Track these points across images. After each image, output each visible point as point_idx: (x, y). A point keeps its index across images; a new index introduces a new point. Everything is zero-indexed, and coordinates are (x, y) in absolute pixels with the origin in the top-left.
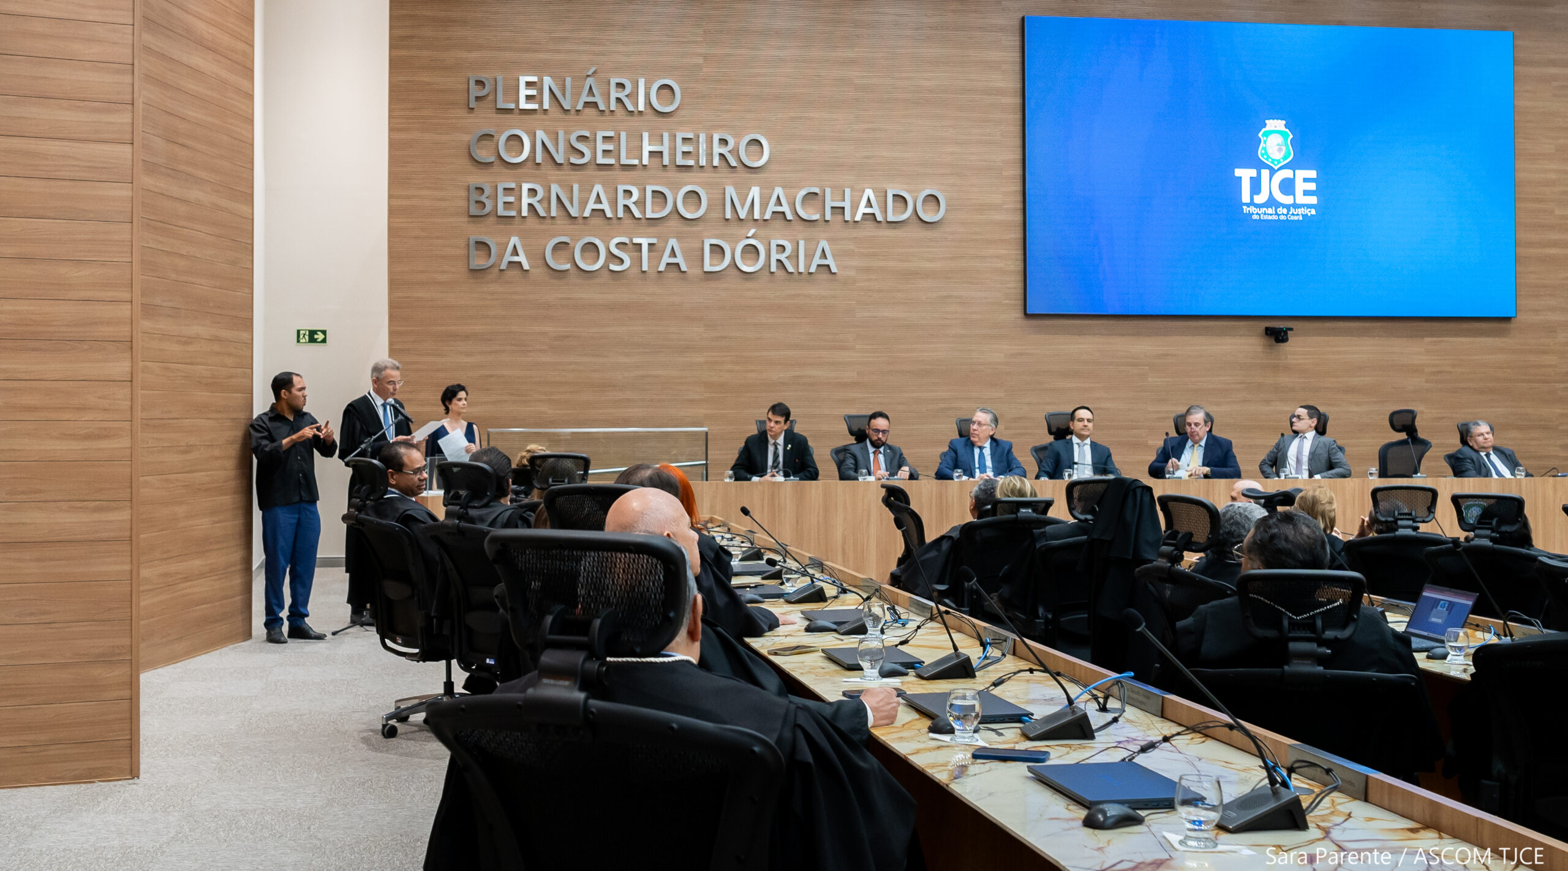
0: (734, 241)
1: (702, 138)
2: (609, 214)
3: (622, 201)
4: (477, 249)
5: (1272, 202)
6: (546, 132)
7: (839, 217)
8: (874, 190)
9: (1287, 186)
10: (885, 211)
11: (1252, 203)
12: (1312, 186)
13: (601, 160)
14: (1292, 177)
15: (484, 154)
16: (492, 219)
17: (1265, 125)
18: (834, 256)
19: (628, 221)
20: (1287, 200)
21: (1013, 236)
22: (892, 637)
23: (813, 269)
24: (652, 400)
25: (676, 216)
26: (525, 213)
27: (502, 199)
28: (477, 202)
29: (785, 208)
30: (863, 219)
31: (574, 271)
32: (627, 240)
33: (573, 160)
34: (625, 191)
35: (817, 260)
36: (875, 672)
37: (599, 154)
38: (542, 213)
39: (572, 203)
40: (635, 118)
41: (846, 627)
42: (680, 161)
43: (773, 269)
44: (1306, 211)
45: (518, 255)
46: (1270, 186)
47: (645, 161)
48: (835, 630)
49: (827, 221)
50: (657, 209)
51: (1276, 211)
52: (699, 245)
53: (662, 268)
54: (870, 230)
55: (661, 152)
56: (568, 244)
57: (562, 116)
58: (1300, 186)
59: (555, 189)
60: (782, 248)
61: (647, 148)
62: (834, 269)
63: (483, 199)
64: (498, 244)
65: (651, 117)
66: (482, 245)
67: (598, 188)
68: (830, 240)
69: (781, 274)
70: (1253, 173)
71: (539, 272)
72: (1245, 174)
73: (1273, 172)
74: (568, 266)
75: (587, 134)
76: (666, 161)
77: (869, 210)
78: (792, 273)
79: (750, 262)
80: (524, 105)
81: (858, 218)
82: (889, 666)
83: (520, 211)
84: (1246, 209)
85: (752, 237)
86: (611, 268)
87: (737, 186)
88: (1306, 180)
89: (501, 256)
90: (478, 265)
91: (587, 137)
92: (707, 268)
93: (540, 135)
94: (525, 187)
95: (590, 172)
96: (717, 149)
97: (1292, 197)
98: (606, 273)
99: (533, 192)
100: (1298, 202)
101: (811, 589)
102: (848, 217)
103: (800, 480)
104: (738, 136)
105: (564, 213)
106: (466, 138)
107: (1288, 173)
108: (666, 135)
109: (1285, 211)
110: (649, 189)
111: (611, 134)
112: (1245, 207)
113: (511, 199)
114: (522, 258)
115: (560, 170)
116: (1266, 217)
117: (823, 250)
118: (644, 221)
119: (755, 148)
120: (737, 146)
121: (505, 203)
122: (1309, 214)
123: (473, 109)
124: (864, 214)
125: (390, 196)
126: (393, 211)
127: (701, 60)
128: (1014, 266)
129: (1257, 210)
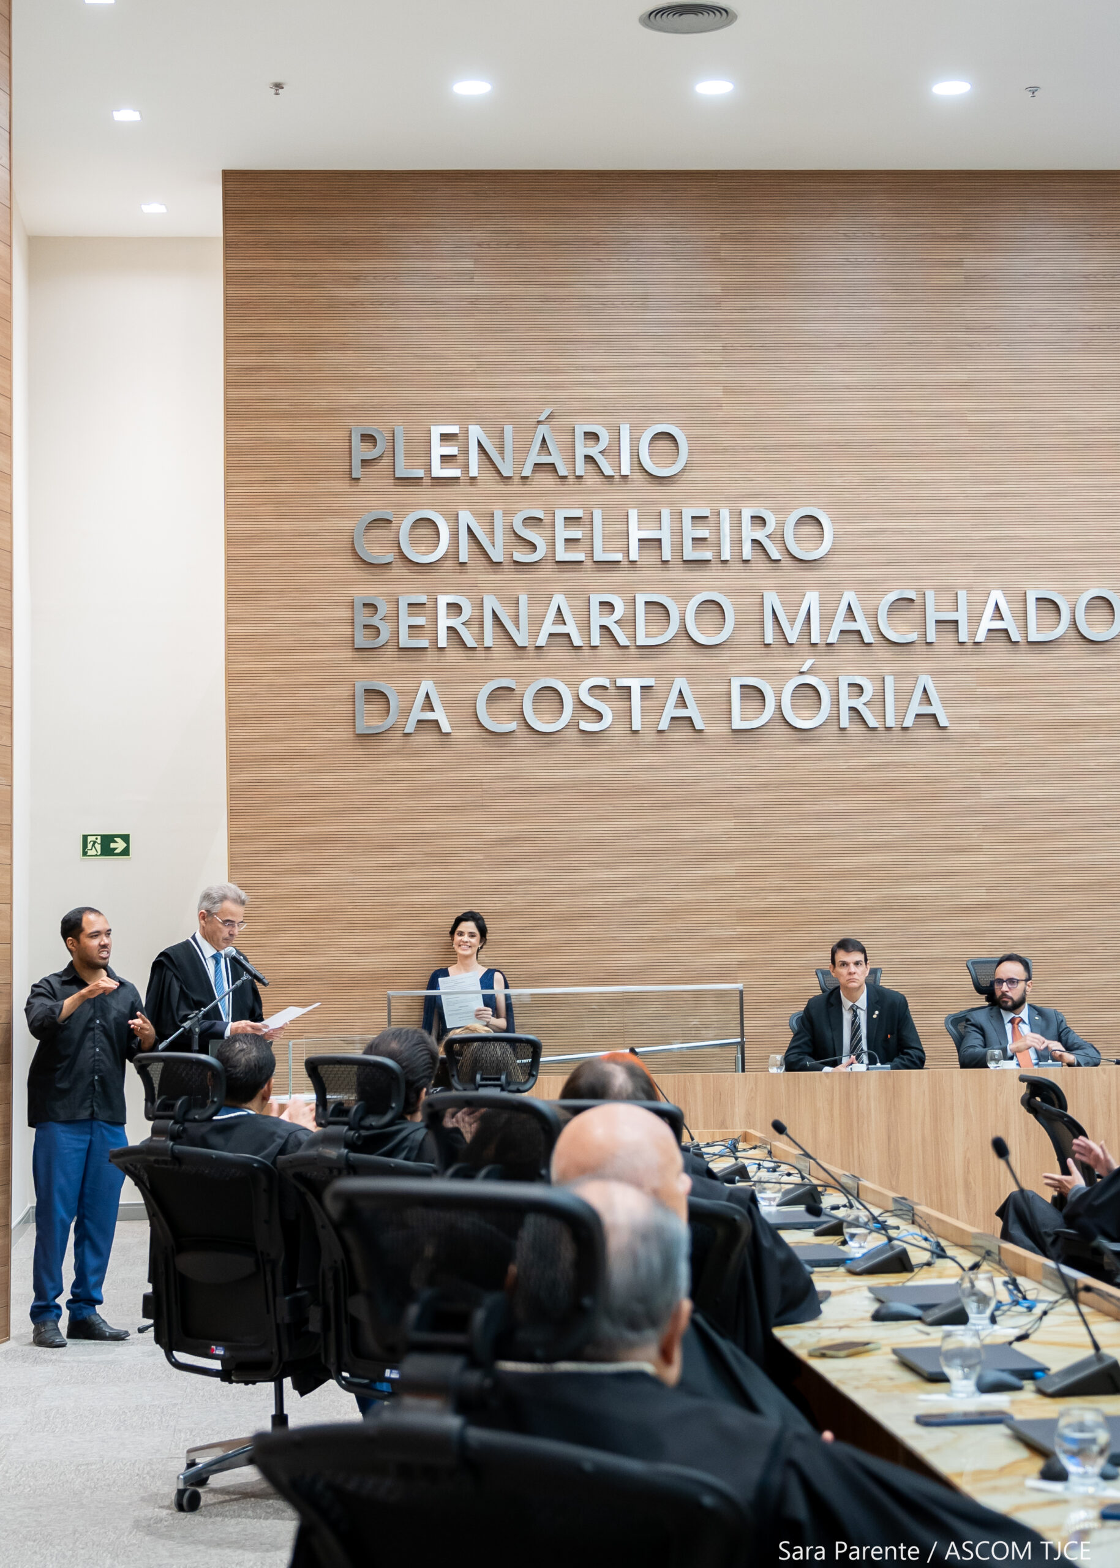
0: (779, 679)
1: (725, 514)
2: (577, 642)
3: (597, 619)
4: (367, 702)
6: (475, 514)
7: (950, 637)
8: (1006, 592)
10: (1024, 625)
13: (562, 555)
15: (377, 550)
16: (390, 654)
18: (942, 699)
19: (608, 651)
22: (1005, 1331)
23: (909, 722)
24: (652, 939)
25: (686, 642)
26: (442, 642)
27: (405, 620)
28: (366, 626)
29: (861, 624)
30: (988, 639)
31: (523, 732)
32: (606, 682)
33: (518, 557)
34: (603, 603)
35: (915, 708)
36: (970, 1385)
37: (560, 545)
38: (470, 642)
39: (517, 626)
40: (614, 487)
41: (936, 1313)
42: (690, 553)
43: (845, 722)
45: (433, 710)
47: (634, 556)
48: (919, 1319)
49: (930, 644)
50: (654, 630)
52: (723, 688)
53: (664, 725)
54: (999, 656)
55: (660, 540)
56: (513, 690)
57: (501, 487)
59: (490, 602)
60: (857, 689)
61: (635, 534)
62: (944, 721)
63: (375, 621)
64: (400, 693)
65: (640, 484)
66: (375, 694)
67: (559, 599)
68: (935, 674)
69: (856, 730)
71: (466, 736)
74: (513, 726)
75: (540, 514)
76: (667, 555)
77: (998, 624)
78: (874, 729)
79: (806, 713)
80: (438, 470)
81: (981, 637)
82: (992, 1376)
83: (435, 640)
85: (809, 672)
86: (581, 727)
87: (781, 591)
89: (406, 712)
90: (369, 727)
91: (540, 520)
92: (737, 724)
93: (466, 518)
94: (443, 600)
95: (546, 575)
96: (749, 532)
98: (573, 734)
99: (455, 608)
101: (887, 1251)
102: (963, 637)
103: (892, 1068)
104: (781, 511)
105: (506, 642)
106: (347, 525)
108: (666, 513)
110: (641, 599)
111: (578, 513)
113: (420, 621)
114: (439, 715)
115: (496, 573)
117: (925, 690)
118: (633, 651)
119: (809, 529)
120: (781, 525)
121: (410, 627)
123: (358, 479)
124: (990, 630)
125: (229, 621)
126: (231, 645)
127: (718, 393)
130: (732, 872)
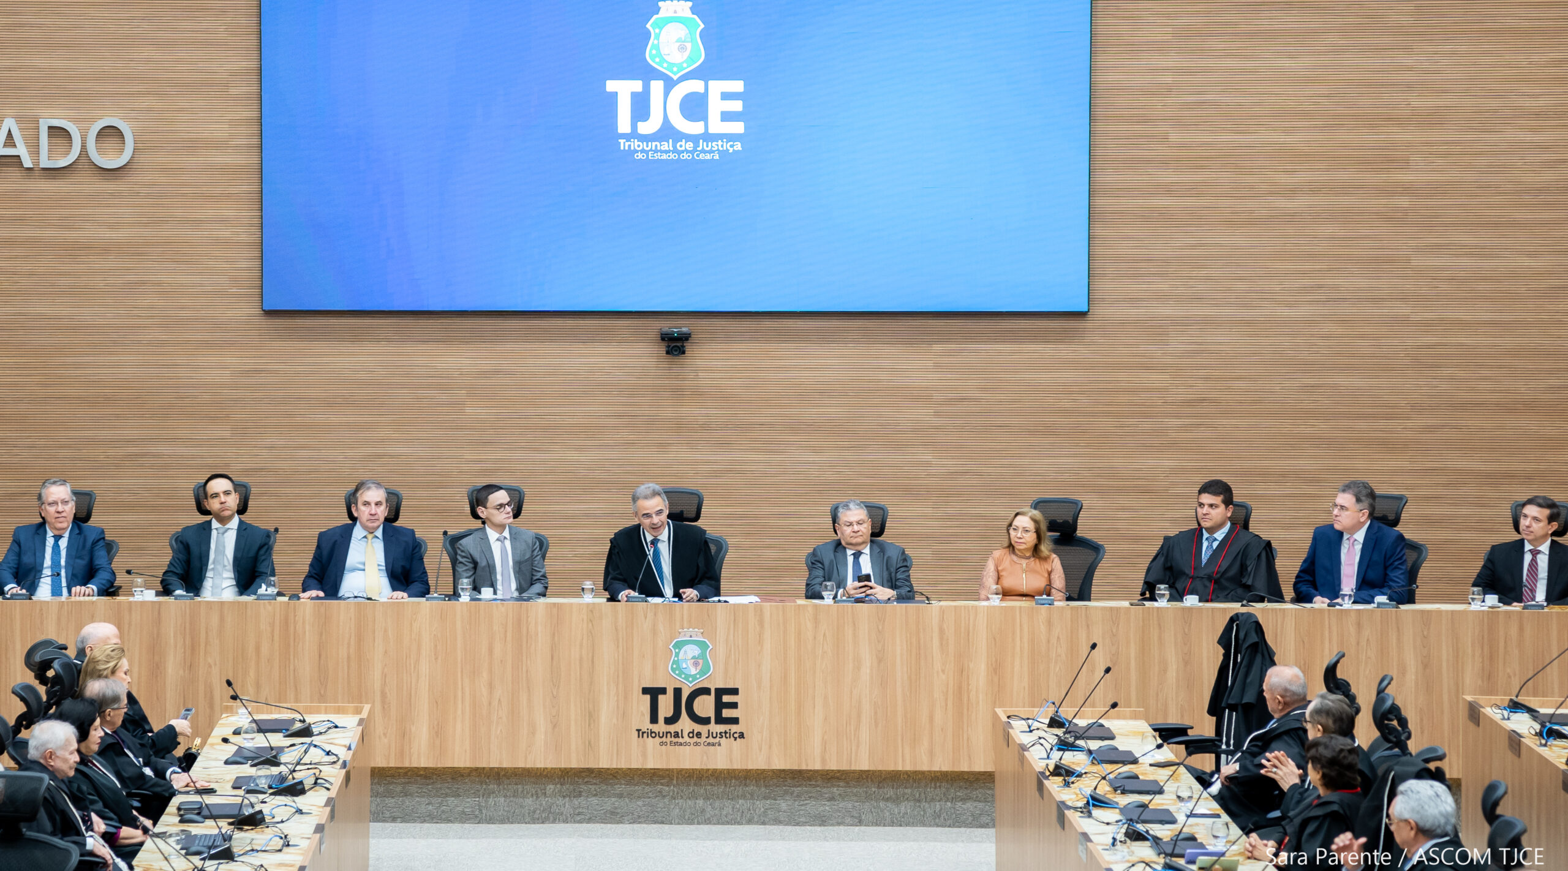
5: (667, 131)
8: (19, 120)
10: (36, 152)
11: (634, 135)
12: (737, 106)
14: (702, 90)
17: (658, 10)
20: (697, 128)
21: (245, 188)
30: (0, 165)
44: (727, 146)
46: (666, 106)
51: (674, 146)
54: (14, 181)
58: (716, 106)
70: (636, 86)
72: (623, 89)
73: (670, 83)
84: (623, 144)
88: (726, 96)
97: (702, 123)
100: (711, 131)
107: (695, 86)
109: (690, 146)
112: (622, 141)
116: (657, 156)
122: (731, 150)
128: (247, 235)
129: (644, 146)
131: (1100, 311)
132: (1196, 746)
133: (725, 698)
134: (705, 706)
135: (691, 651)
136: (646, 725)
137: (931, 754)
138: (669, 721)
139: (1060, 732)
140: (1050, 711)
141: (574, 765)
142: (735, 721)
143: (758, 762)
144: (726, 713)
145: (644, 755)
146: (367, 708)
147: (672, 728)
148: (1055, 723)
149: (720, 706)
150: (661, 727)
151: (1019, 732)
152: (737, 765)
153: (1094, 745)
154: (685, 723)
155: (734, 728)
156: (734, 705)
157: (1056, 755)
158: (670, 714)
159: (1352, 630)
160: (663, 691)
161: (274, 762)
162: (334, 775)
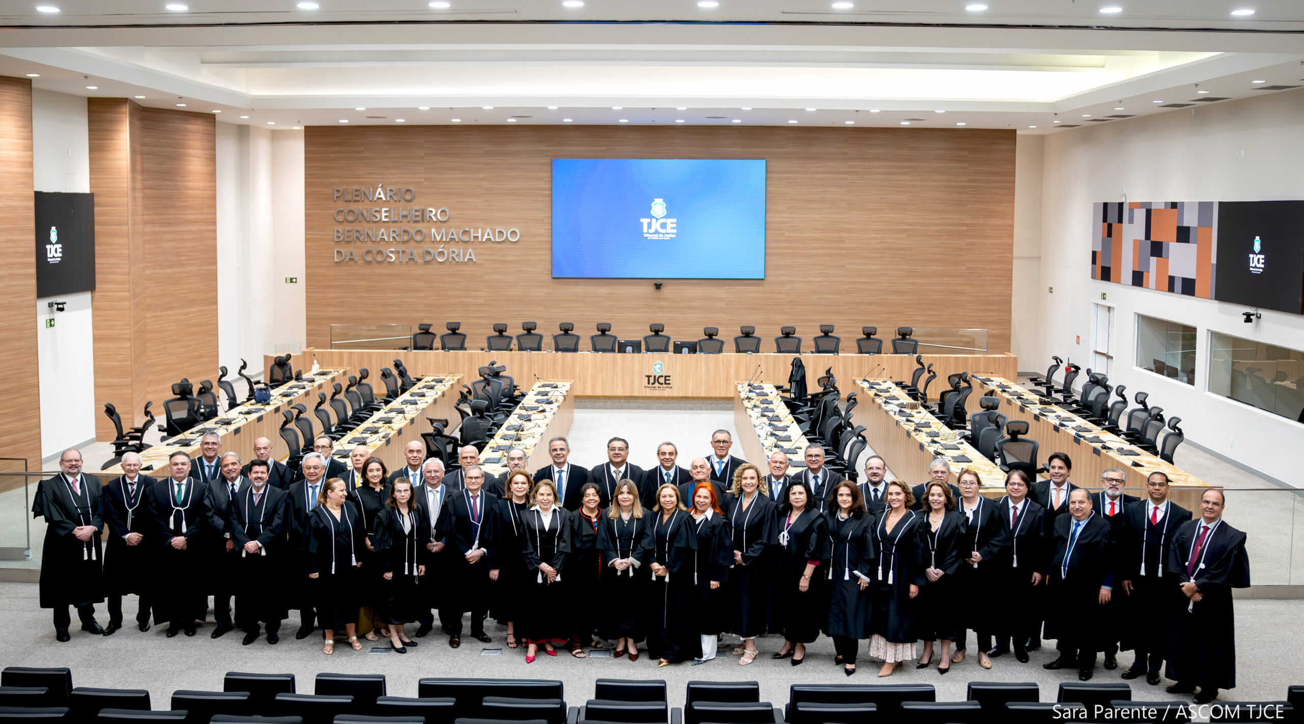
0: (435, 249)
2: (387, 240)
3: (392, 235)
4: (337, 254)
5: (656, 232)
7: (476, 240)
8: (491, 229)
9: (663, 226)
10: (494, 237)
12: (675, 226)
13: (384, 219)
15: (340, 218)
16: (343, 242)
17: (654, 201)
18: (474, 255)
19: (395, 242)
20: (663, 231)
21: (548, 246)
23: (466, 261)
25: (413, 240)
27: (346, 235)
28: (337, 236)
29: (455, 237)
30: (486, 241)
31: (374, 261)
32: (393, 250)
33: (373, 220)
34: (393, 231)
35: (467, 257)
37: (383, 217)
38: (362, 239)
39: (373, 236)
40: (397, 203)
42: (414, 219)
43: (450, 260)
45: (353, 256)
46: (656, 225)
47: (401, 219)
49: (472, 242)
50: (405, 237)
52: (422, 251)
53: (408, 260)
54: (489, 245)
55: (407, 216)
56: (371, 251)
57: (369, 203)
58: (669, 226)
59: (366, 230)
60: (454, 252)
61: (401, 214)
62: (474, 260)
63: (339, 235)
64: (345, 252)
65: (403, 202)
66: (339, 252)
67: (383, 230)
68: (473, 249)
69: (453, 262)
70: (649, 220)
71: (361, 262)
72: (645, 221)
73: (657, 220)
74: (371, 260)
75: (378, 209)
76: (409, 219)
77: (488, 237)
78: (458, 262)
79: (441, 258)
80: (355, 199)
81: (484, 240)
83: (353, 239)
84: (645, 235)
85: (442, 248)
86: (388, 260)
87: (436, 228)
88: (672, 223)
89: (346, 256)
90: (338, 260)
92: (425, 260)
93: (361, 210)
94: (355, 230)
95: (380, 224)
96: (428, 214)
98: (386, 262)
99: (358, 232)
102: (480, 240)
104: (437, 209)
105: (370, 240)
106: (333, 211)
107: (664, 220)
108: (409, 209)
109: (662, 236)
110: (402, 230)
111: (388, 209)
113: (350, 235)
115: (369, 223)
117: (470, 253)
118: (400, 242)
119: (443, 213)
120: (437, 212)
123: (335, 201)
124: (486, 239)
125: (306, 234)
126: (306, 240)
127: (423, 180)
128: (548, 258)
129: (650, 235)
130: (423, 295)
131: (768, 278)
132: (784, 391)
133: (667, 378)
134: (662, 380)
135: (659, 366)
136: (647, 385)
137: (720, 392)
138: (652, 384)
139: (750, 387)
140: (748, 382)
141: (628, 395)
142: (670, 384)
143: (675, 394)
144: (667, 382)
145: (646, 392)
146: (573, 381)
147: (653, 386)
148: (749, 385)
149: (666, 380)
150: (650, 385)
151: (740, 389)
152: (670, 395)
153: (758, 391)
154: (657, 384)
155: (669, 386)
156: (669, 380)
157: (748, 393)
158: (653, 382)
159: (827, 361)
160: (651, 376)
161: (547, 395)
162: (561, 399)
